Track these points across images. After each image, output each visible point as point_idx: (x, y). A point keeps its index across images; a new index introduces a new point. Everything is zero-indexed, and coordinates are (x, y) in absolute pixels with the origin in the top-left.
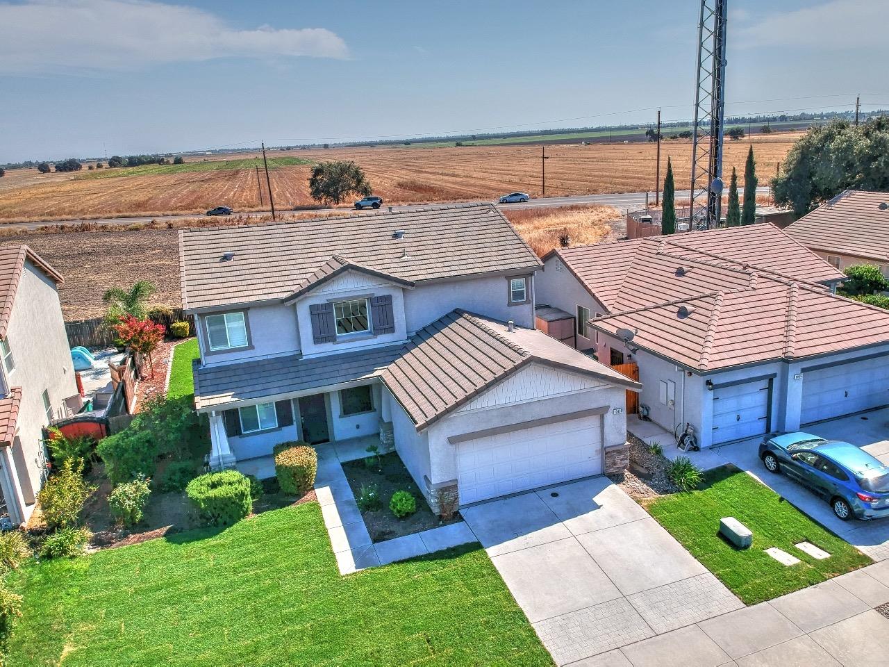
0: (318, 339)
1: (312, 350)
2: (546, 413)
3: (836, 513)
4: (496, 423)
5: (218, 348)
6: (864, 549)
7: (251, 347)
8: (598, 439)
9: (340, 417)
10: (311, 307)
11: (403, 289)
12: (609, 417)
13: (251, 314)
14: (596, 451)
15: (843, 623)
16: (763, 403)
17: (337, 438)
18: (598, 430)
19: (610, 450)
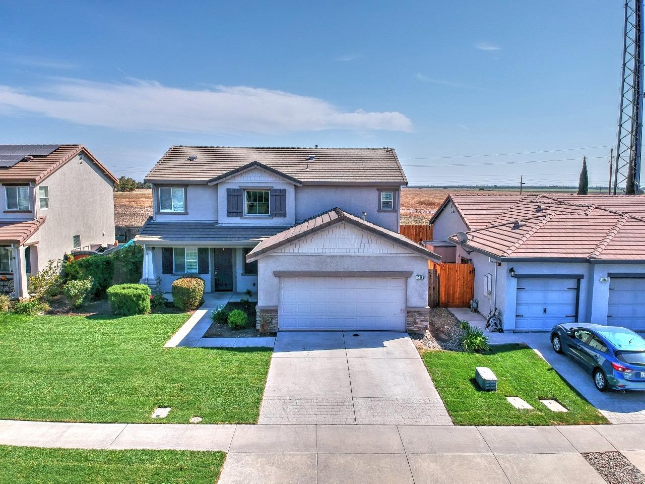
0: (230, 214)
1: (225, 220)
2: (355, 267)
3: (596, 384)
4: (313, 268)
5: (166, 211)
6: (605, 413)
7: (186, 213)
8: (404, 299)
9: (242, 275)
10: (228, 190)
11: (295, 185)
12: (412, 281)
13: (189, 189)
14: (401, 310)
15: (538, 456)
16: (571, 302)
17: (238, 290)
18: (403, 292)
19: (412, 310)
